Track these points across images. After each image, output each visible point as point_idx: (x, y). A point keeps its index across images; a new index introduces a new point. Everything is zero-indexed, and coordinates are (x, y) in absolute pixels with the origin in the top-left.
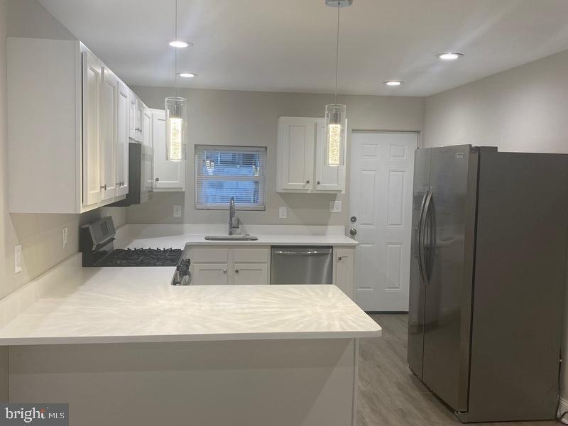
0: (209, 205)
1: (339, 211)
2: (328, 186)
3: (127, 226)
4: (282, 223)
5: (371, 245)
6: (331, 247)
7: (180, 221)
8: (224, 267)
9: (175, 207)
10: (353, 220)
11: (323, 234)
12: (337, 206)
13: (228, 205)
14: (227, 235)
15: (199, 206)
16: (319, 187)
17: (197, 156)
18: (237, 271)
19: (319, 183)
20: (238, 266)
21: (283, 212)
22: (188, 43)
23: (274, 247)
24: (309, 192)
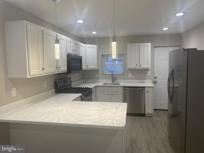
0: (106, 73)
1: (150, 75)
2: (144, 66)
3: (83, 80)
4: (129, 79)
5: (162, 87)
6: (144, 87)
7: (98, 78)
8: (108, 93)
9: (96, 74)
10: (156, 78)
11: (144, 83)
12: (149, 73)
13: (111, 73)
14: (111, 83)
15: (103, 74)
16: (141, 67)
17: (103, 58)
18: (112, 95)
19: (141, 65)
20: (112, 93)
21: (130, 75)
22: (83, 21)
23: (124, 87)
24: (137, 68)
